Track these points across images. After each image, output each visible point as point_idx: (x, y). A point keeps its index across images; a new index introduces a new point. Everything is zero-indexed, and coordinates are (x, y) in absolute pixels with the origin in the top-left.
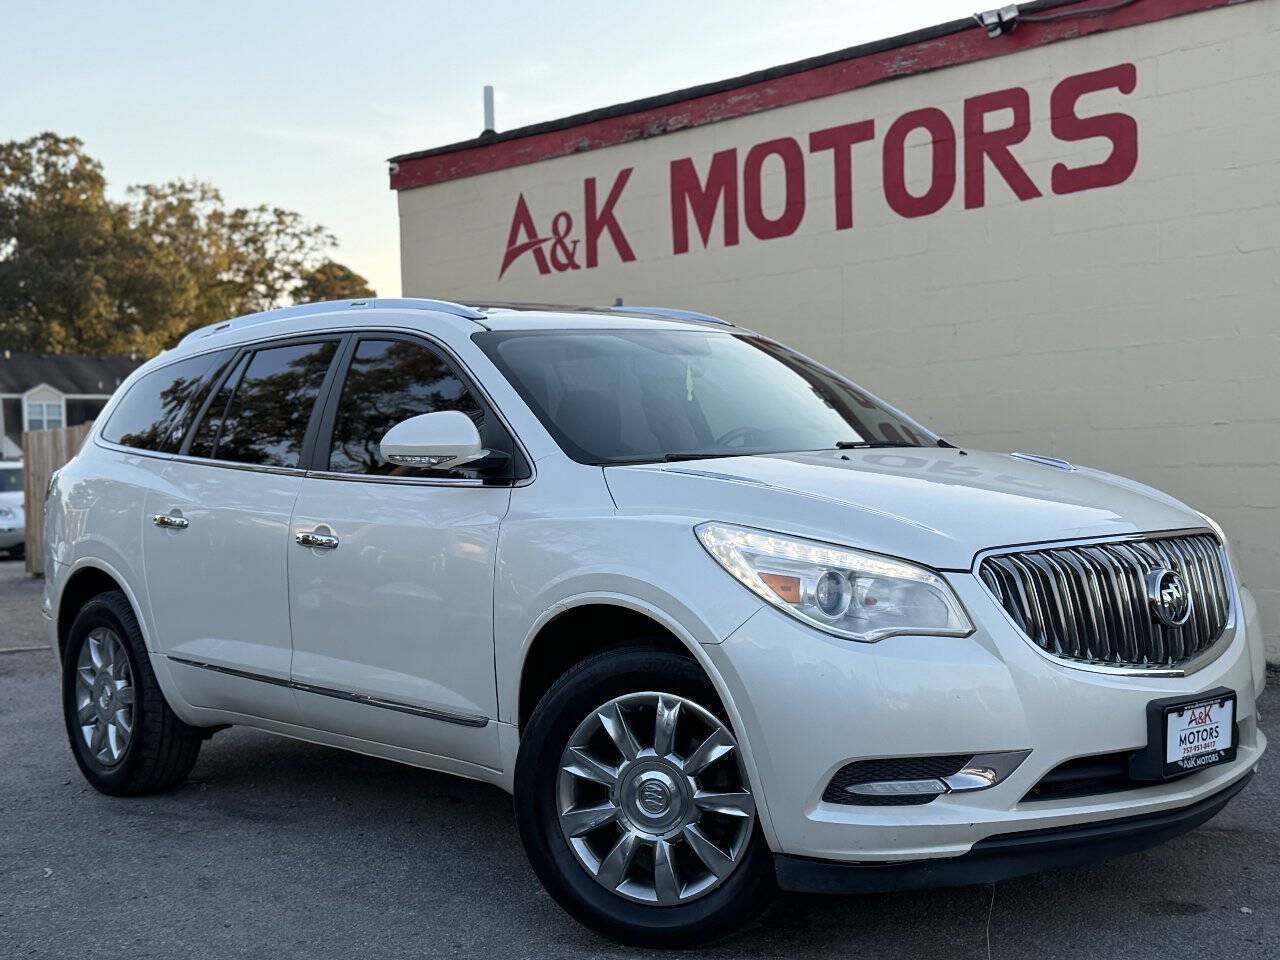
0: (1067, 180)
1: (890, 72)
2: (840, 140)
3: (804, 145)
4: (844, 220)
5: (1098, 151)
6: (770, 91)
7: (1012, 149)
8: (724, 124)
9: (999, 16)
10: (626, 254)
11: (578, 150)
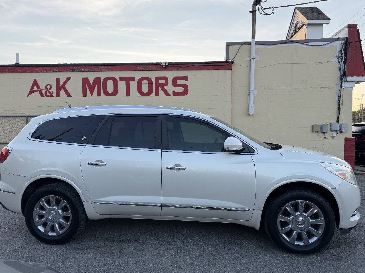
0: (175, 94)
1: (139, 69)
2: (127, 80)
3: (118, 80)
4: (128, 94)
5: (181, 90)
6: (110, 68)
7: (165, 87)
8: (97, 72)
9: (166, 64)
10: (69, 95)
11: (54, 72)
